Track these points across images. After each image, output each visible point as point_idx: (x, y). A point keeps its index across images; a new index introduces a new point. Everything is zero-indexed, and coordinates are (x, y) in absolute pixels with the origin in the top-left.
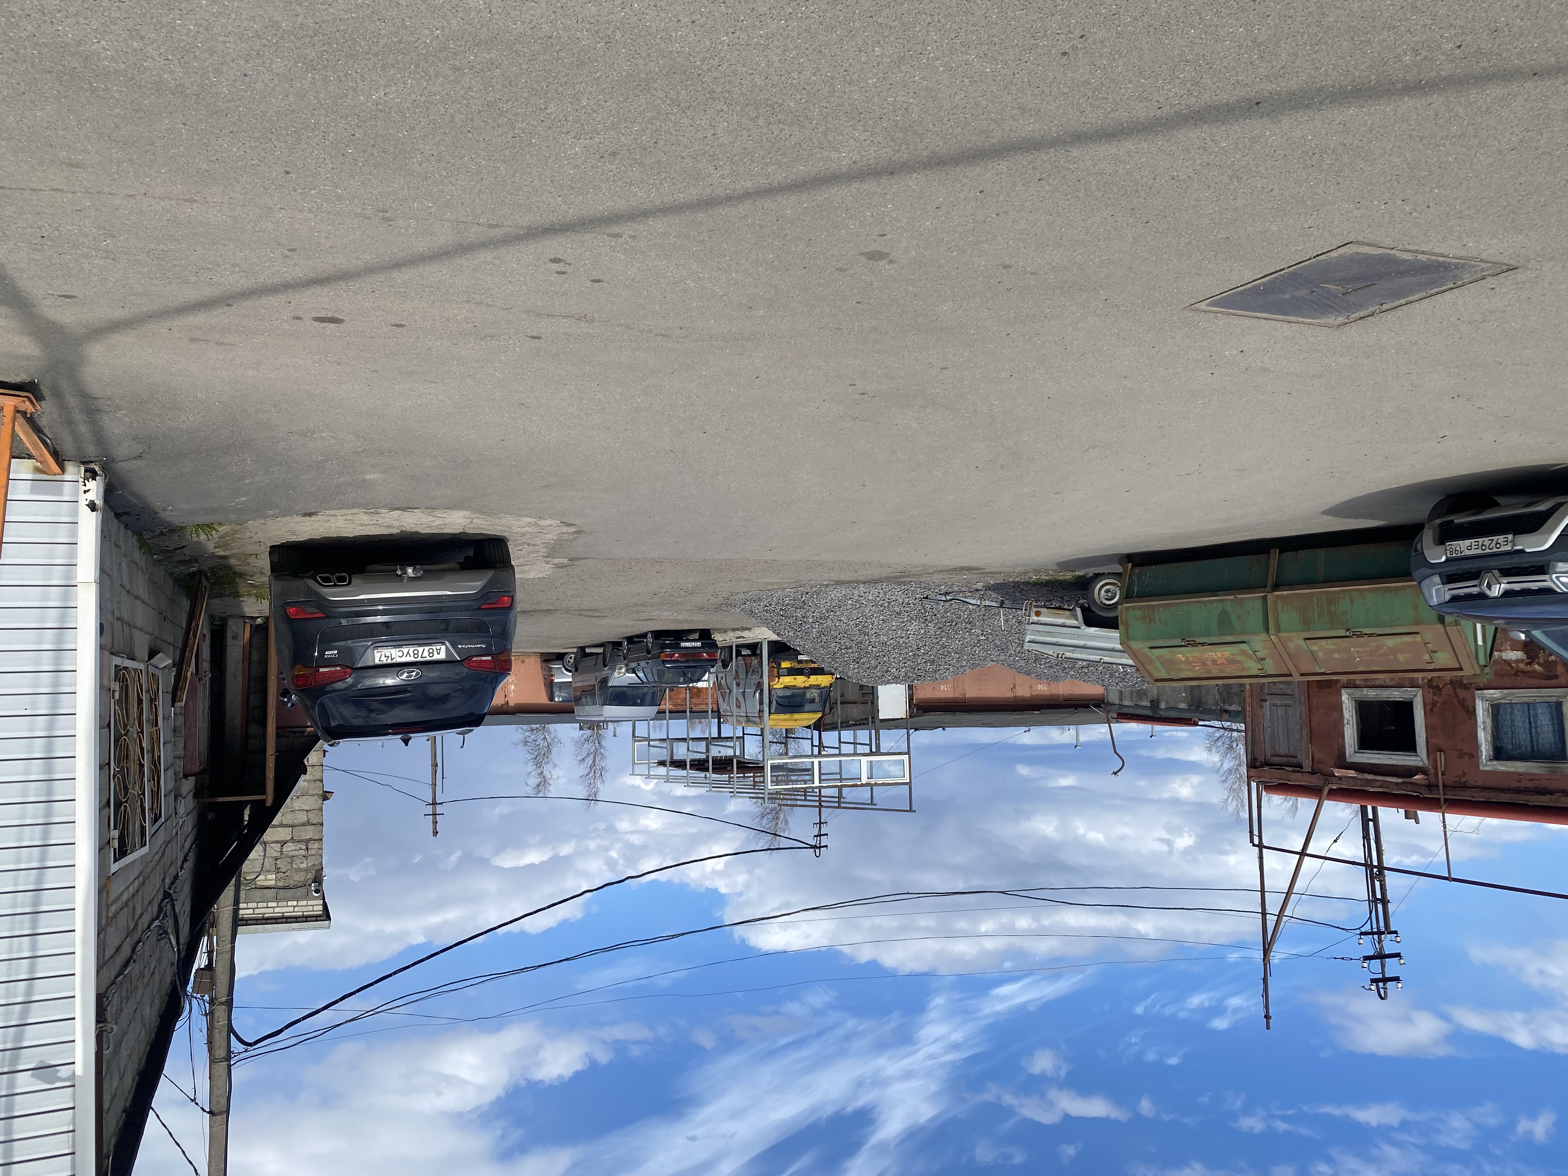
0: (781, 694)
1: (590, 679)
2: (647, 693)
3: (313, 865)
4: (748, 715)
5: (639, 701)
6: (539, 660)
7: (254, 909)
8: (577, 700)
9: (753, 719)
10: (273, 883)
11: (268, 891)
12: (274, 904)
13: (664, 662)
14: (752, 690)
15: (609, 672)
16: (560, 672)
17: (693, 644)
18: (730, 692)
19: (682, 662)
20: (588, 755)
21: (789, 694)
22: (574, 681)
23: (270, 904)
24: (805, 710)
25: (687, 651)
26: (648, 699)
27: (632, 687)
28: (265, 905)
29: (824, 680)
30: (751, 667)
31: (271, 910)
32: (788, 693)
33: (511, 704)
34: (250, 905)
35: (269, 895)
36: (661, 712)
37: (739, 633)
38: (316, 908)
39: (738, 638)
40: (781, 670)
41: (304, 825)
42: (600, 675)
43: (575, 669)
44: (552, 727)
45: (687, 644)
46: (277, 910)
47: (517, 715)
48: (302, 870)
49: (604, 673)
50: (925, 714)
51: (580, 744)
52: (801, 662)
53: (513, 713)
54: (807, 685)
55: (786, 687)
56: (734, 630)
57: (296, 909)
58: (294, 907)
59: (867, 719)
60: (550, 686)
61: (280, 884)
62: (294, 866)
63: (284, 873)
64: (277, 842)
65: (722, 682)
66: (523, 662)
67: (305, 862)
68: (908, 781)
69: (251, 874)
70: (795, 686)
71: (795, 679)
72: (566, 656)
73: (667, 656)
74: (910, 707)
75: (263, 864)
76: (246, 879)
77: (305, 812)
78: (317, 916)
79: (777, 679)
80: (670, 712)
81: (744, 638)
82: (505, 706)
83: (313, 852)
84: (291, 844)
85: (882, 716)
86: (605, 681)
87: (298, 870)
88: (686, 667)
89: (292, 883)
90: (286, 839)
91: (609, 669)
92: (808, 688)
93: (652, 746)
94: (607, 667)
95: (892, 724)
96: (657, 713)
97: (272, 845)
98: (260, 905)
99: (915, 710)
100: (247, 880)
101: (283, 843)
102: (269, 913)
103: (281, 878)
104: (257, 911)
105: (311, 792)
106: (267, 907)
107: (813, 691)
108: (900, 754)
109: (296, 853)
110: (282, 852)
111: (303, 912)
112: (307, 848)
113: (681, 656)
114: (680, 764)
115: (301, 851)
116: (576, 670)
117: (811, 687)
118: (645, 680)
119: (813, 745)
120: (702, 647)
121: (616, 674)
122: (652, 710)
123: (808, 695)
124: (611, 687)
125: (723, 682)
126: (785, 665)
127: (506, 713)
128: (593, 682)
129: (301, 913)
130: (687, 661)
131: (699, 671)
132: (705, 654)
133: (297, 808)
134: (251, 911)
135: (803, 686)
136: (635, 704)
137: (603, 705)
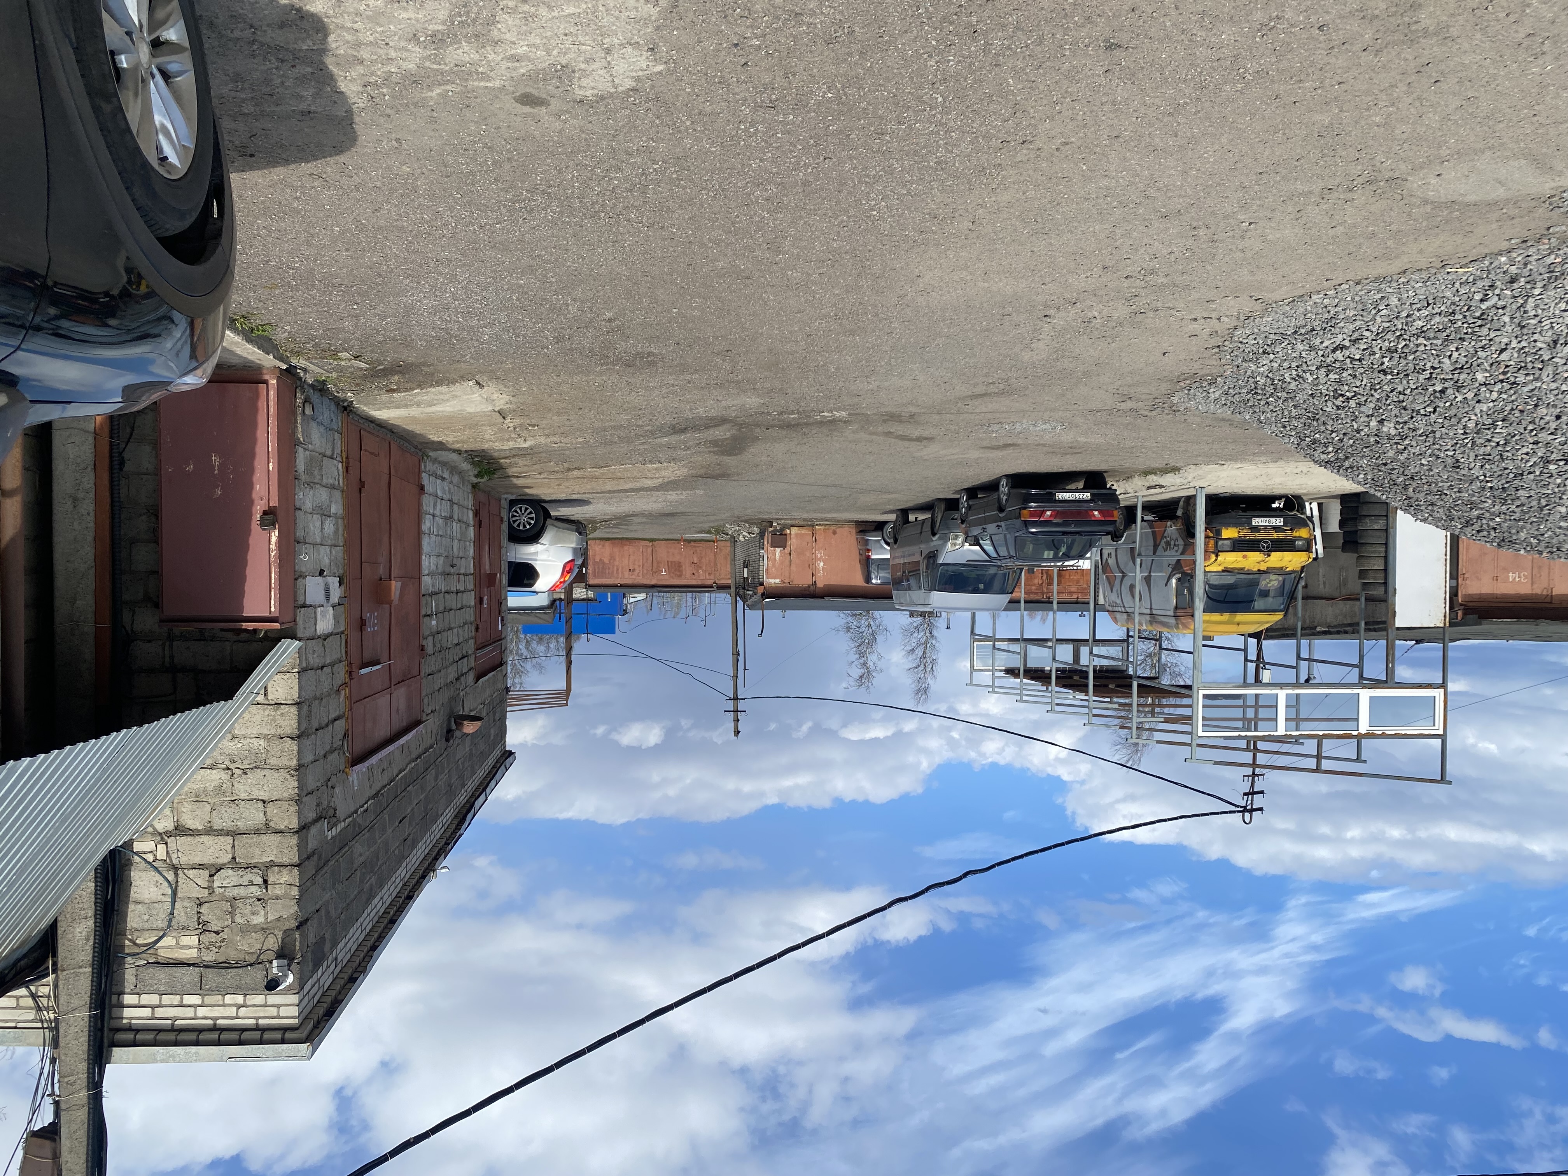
0: (1214, 581)
1: (914, 553)
2: (995, 575)
3: (278, 920)
4: (1154, 612)
5: (982, 586)
6: (854, 531)
7: (153, 1007)
8: (897, 583)
9: (1163, 619)
10: (192, 954)
11: (184, 970)
12: (195, 1000)
13: (1027, 524)
14: (1165, 575)
15: (940, 542)
16: (878, 545)
17: (1077, 496)
18: (1123, 577)
19: (1057, 525)
20: (919, 645)
21: (1232, 581)
22: (893, 557)
23: (189, 999)
24: (1256, 608)
25: (1067, 507)
26: (997, 585)
27: (971, 565)
28: (176, 1000)
29: (1292, 561)
30: (1163, 537)
31: (190, 1012)
32: (1230, 580)
33: (820, 585)
34: (146, 999)
35: (186, 979)
36: (1015, 602)
37: (1153, 479)
38: (283, 1011)
39: (1149, 488)
40: (1220, 543)
41: (257, 832)
42: (926, 548)
43: (894, 541)
44: (877, 614)
45: (1067, 496)
46: (201, 1011)
47: (826, 599)
48: (256, 929)
49: (932, 544)
50: (1484, 621)
51: (908, 633)
52: (1256, 529)
53: (822, 596)
54: (1263, 567)
55: (1226, 570)
56: (1146, 473)
57: (243, 1011)
58: (239, 1007)
59: (1358, 624)
60: (867, 563)
61: (209, 957)
62: (238, 920)
63: (217, 933)
64: (201, 867)
65: (1110, 561)
66: (834, 533)
67: (262, 912)
68: (1441, 732)
69: (147, 934)
70: (1243, 569)
71: (1244, 557)
72: (887, 526)
73: (1032, 514)
74: (1451, 608)
75: (172, 913)
76: (135, 944)
77: (260, 804)
78: (285, 1029)
79: (1213, 557)
80: (1026, 602)
81: (1161, 487)
82: (812, 588)
83: (278, 891)
84: (230, 871)
85: (1399, 623)
86: (932, 556)
87: (247, 929)
88: (1064, 533)
89: (232, 955)
90: (221, 861)
91: (940, 539)
92: (1264, 572)
93: (998, 649)
94: (937, 536)
95: (1419, 635)
96: (1009, 602)
97: (191, 873)
98: (166, 999)
99: (1460, 613)
100: (139, 946)
101: (215, 870)
102: (184, 1017)
103: (211, 943)
104: (159, 1012)
105: (273, 761)
106: (181, 1006)
107: (1273, 577)
108: (1429, 686)
109: (242, 892)
110: (211, 889)
111: (257, 1018)
112: (265, 882)
113: (1056, 514)
114: (1039, 675)
115: (253, 889)
116: (896, 541)
117: (1269, 571)
118: (994, 555)
119: (1246, 660)
120: (1092, 500)
121: (949, 546)
122: (1005, 598)
123: (1263, 584)
124: (942, 564)
125: (1112, 561)
126: (1229, 533)
127: (813, 595)
128: (917, 558)
129: (253, 1021)
130: (1066, 524)
131: (1080, 540)
132: (1096, 513)
133: (243, 796)
134: (147, 1012)
135: (1255, 569)
136: (976, 591)
137: (931, 590)
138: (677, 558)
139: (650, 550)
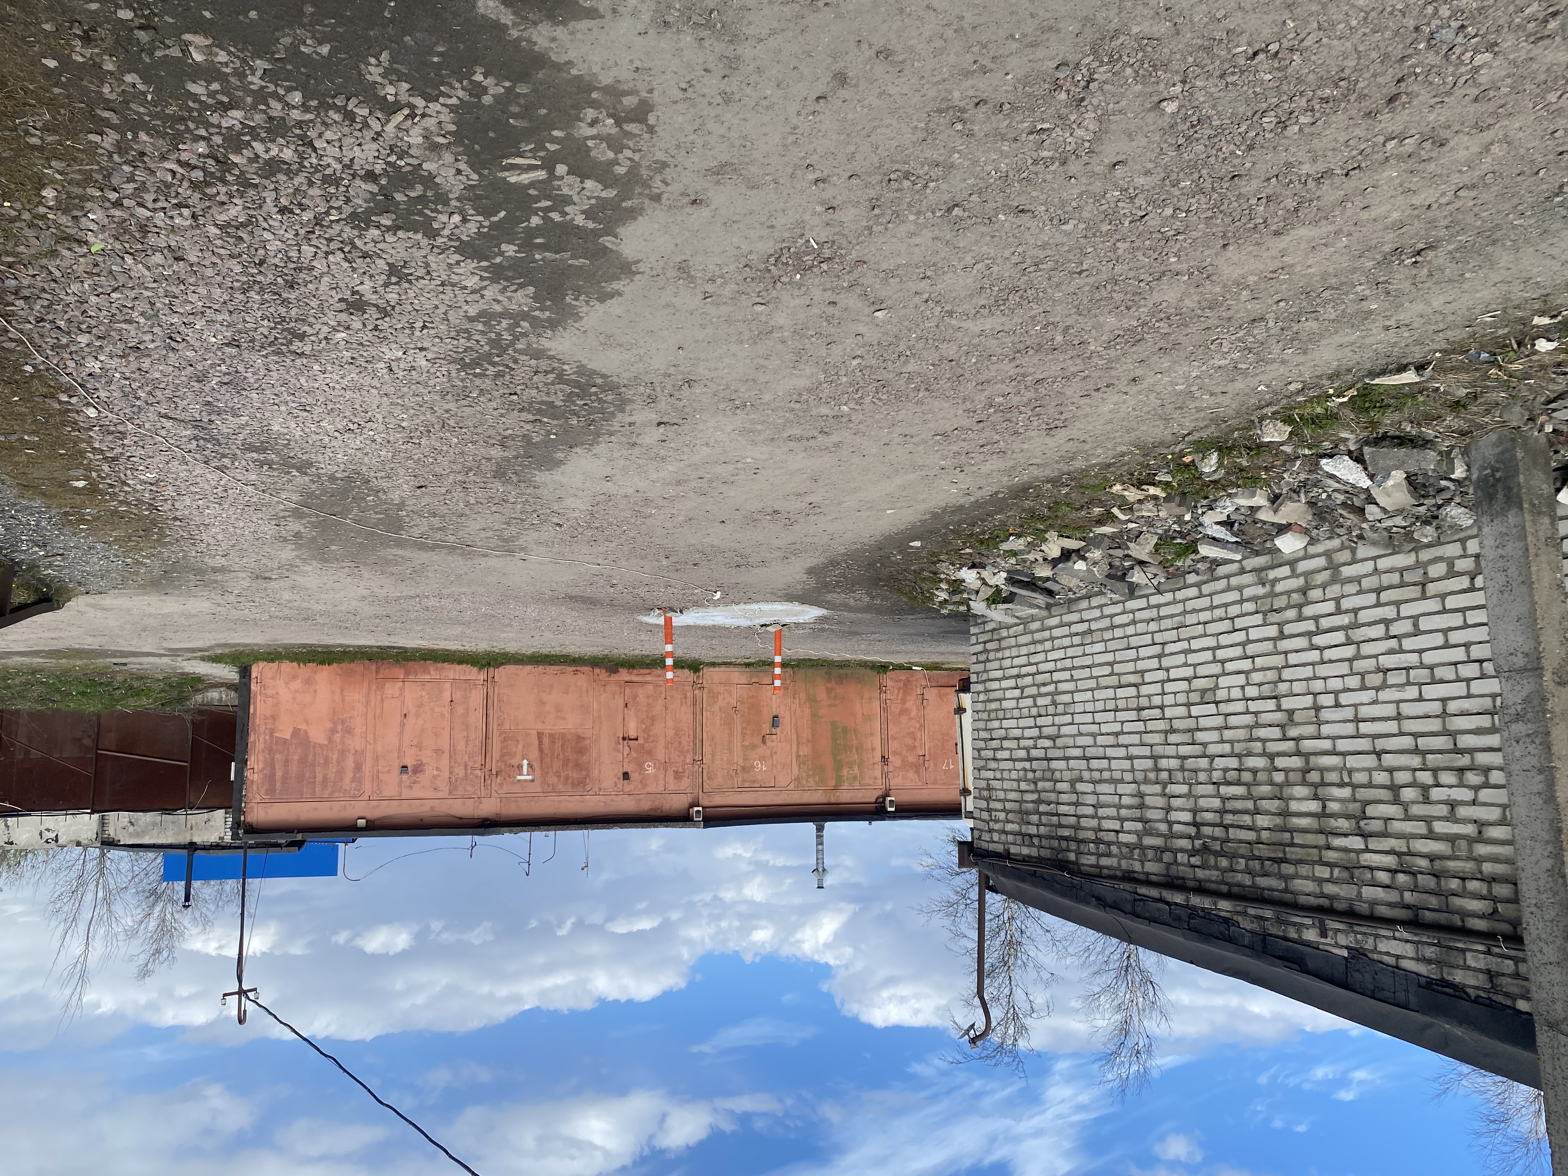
138: (570, 724)
139: (477, 697)
